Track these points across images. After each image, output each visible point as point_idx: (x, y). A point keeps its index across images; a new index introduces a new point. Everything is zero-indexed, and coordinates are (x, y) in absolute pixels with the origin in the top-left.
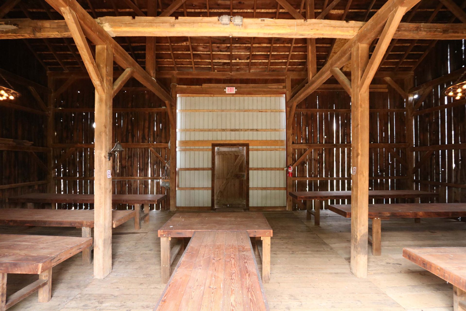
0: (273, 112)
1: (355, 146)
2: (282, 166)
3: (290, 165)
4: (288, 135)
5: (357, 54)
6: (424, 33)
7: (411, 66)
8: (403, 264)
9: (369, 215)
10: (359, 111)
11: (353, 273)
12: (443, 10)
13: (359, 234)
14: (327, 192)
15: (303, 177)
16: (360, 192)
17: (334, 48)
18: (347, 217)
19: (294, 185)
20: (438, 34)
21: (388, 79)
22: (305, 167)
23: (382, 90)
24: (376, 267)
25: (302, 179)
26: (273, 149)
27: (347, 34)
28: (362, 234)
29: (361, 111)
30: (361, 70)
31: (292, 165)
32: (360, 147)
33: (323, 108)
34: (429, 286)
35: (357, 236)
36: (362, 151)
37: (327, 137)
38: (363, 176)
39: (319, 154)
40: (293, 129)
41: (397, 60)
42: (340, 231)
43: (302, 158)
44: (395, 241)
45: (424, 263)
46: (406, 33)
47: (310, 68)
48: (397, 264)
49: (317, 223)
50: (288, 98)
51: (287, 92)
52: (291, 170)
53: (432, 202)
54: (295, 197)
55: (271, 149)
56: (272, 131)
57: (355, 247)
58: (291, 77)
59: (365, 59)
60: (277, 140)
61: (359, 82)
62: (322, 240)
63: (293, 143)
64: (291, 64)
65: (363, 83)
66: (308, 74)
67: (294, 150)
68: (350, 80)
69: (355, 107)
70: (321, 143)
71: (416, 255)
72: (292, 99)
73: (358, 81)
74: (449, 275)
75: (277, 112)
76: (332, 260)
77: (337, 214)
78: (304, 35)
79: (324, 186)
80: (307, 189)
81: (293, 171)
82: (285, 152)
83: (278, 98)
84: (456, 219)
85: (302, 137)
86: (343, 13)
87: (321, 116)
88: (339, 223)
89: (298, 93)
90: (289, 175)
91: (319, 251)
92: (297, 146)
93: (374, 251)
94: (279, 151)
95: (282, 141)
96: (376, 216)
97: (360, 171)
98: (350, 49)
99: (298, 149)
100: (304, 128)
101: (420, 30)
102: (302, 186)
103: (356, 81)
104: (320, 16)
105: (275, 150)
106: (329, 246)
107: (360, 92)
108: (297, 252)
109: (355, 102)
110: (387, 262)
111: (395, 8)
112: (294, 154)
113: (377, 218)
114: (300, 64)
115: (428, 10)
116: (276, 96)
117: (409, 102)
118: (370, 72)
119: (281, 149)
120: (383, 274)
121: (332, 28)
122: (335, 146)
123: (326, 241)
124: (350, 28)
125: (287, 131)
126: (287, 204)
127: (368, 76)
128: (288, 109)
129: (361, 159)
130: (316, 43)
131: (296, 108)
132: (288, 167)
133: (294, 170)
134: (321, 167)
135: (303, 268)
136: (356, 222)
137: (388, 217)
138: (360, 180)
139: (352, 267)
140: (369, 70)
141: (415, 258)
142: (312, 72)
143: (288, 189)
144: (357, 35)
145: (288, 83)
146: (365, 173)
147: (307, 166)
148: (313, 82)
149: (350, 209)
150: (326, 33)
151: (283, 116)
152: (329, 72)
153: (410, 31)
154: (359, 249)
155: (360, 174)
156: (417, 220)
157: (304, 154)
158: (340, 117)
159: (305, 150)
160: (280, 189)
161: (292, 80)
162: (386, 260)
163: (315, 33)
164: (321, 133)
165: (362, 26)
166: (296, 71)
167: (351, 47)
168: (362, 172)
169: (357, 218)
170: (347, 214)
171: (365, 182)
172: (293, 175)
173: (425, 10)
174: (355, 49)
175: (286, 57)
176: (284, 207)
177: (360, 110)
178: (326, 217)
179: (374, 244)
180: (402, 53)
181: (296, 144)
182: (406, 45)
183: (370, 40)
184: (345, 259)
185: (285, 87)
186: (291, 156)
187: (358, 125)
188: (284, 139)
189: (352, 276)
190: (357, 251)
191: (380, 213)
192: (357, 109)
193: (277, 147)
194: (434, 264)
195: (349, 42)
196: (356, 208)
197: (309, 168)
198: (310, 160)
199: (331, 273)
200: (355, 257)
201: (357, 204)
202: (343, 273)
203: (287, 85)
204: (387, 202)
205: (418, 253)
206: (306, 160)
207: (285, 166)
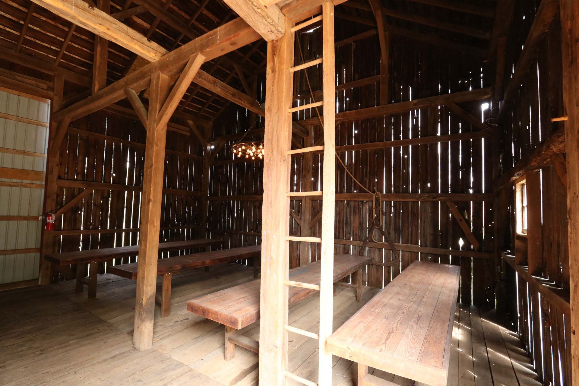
0: (23, 122)
1: (147, 191)
2: (34, 214)
3: (51, 212)
4: (50, 164)
5: (158, 83)
6: (219, 90)
7: (211, 117)
8: (190, 318)
9: (158, 271)
10: (155, 150)
11: (135, 349)
12: (235, 76)
13: (145, 297)
14: (111, 249)
15: (73, 230)
16: (149, 245)
17: (134, 65)
18: (133, 279)
19: (56, 242)
20: (229, 95)
21: (190, 122)
22: (78, 216)
23: (184, 133)
24: (163, 331)
25: (72, 233)
26: (15, 184)
27: (148, 54)
28: (148, 297)
29: (157, 151)
30: (159, 103)
31: (54, 211)
32: (152, 192)
33: (113, 136)
34: (209, 332)
35: (143, 300)
36: (154, 197)
37: (116, 176)
38: (154, 226)
39: (102, 198)
40: (61, 155)
41: (200, 107)
42: (125, 299)
43: (74, 201)
44: (186, 295)
45: (204, 311)
46: (205, 83)
47: (96, 76)
48: (185, 319)
49: (92, 294)
50: (56, 108)
51: (56, 98)
52: (52, 219)
53: (219, 249)
54: (55, 262)
55: (11, 184)
56: (17, 153)
57: (139, 315)
58: (64, 78)
59: (165, 92)
60: (28, 170)
61: (157, 116)
62: (98, 318)
63: (59, 178)
64: (65, 57)
65: (160, 119)
66: (93, 83)
67: (61, 189)
68: (147, 109)
69: (150, 143)
70: (107, 182)
71: (197, 305)
72: (62, 111)
73: (155, 115)
74: (221, 316)
75: (32, 124)
76: (109, 341)
77: (120, 277)
78: (87, 25)
79: (107, 241)
80: (80, 248)
81: (55, 221)
82: (43, 191)
83: (36, 102)
84: (235, 262)
85: (76, 170)
86: (149, 28)
87: (109, 147)
88: (125, 288)
89: (73, 105)
90: (48, 228)
91: (90, 335)
92: (66, 184)
93: (163, 313)
94: (29, 189)
95: (38, 173)
96: (167, 272)
97: (150, 220)
98: (150, 74)
99: (68, 189)
100: (81, 158)
101: (217, 86)
102: (72, 243)
103: (154, 114)
104: (118, 14)
105: (22, 185)
106: (108, 322)
107: (156, 127)
108: (50, 349)
109: (151, 138)
110: (175, 321)
111: (196, 52)
112: (59, 195)
113: (168, 274)
114: (83, 64)
115: (226, 70)
116: (32, 98)
117: (207, 151)
118: (168, 108)
119: (34, 186)
120: (170, 336)
121: (130, 38)
122: (127, 188)
123: (102, 317)
124: (151, 49)
125: (50, 158)
126: (41, 275)
127: (166, 112)
128: (55, 124)
129: (153, 206)
130: (109, 47)
131: (69, 126)
132: (46, 214)
133: (58, 220)
134: (104, 215)
135: (59, 371)
136: (143, 282)
137: (179, 270)
138: (150, 231)
139: (135, 341)
140: (168, 106)
141: (196, 309)
142: (99, 83)
143: (43, 251)
144: (159, 61)
145: (59, 85)
146: (156, 222)
147: (83, 213)
148: (99, 97)
149: (136, 268)
150: (121, 39)
151: (45, 133)
152: (122, 92)
153: (209, 82)
154: (144, 315)
155: (150, 225)
156: (207, 269)
157: (78, 196)
158: (136, 153)
159: (80, 191)
160: (27, 251)
161: (66, 83)
162: (175, 319)
163: (105, 31)
164: (108, 169)
165: (164, 53)
166: (74, 72)
167: (151, 71)
168: (153, 222)
169: (144, 278)
170: (133, 274)
171: (155, 233)
172: (56, 226)
173: (224, 69)
174: (155, 76)
175: (60, 44)
176: (33, 280)
177: (155, 148)
178: (106, 284)
179: (163, 304)
180: (204, 101)
181: (64, 179)
182: (208, 94)
183: (172, 73)
184: (127, 333)
185: (51, 89)
186: (55, 197)
187: (152, 166)
188: (41, 170)
189: (134, 352)
190: (141, 319)
191: (170, 268)
192: (152, 146)
193: (25, 181)
194: (211, 310)
195: (149, 65)
196: (143, 265)
197: (85, 217)
198: (88, 205)
199: (105, 360)
200: (138, 327)
201: (145, 261)
202: (123, 353)
203: (55, 86)
204: (182, 254)
205: (200, 303)
206: (82, 205)
207: (41, 213)
